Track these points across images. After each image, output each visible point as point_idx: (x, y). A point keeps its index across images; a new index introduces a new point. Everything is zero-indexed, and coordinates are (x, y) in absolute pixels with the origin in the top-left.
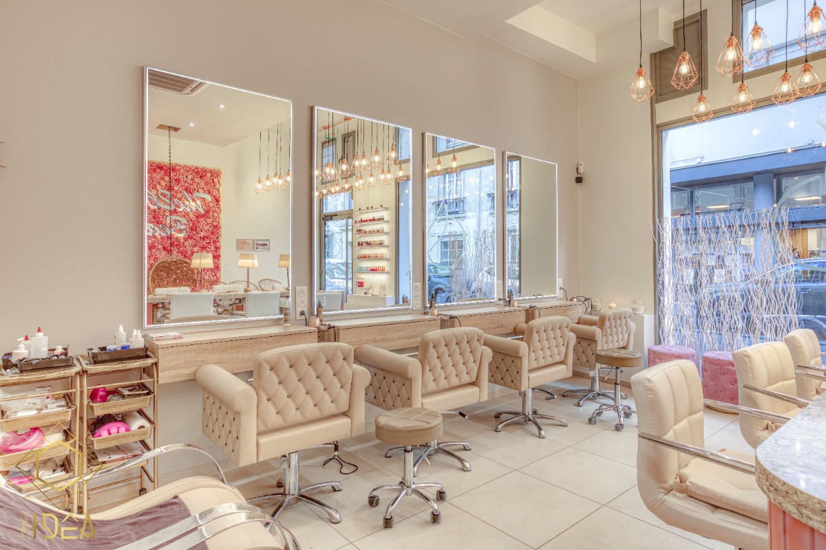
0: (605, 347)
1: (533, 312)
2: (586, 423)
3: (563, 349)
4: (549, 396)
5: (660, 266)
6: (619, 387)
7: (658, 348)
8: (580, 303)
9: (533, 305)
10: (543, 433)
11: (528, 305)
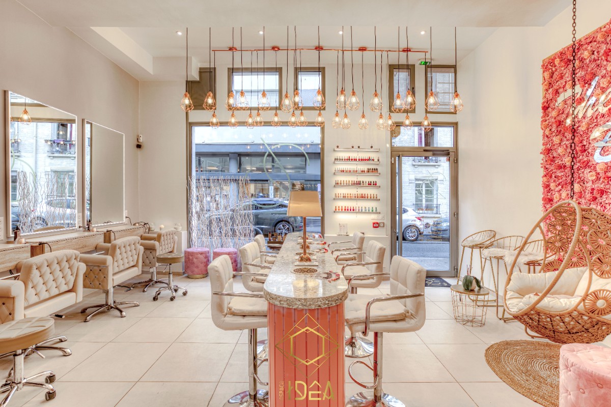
0: (161, 253)
1: (110, 234)
2: (152, 301)
3: (136, 257)
4: (127, 289)
5: (190, 203)
6: (171, 276)
7: (190, 250)
8: (141, 226)
9: (109, 229)
10: (124, 314)
11: (105, 230)
